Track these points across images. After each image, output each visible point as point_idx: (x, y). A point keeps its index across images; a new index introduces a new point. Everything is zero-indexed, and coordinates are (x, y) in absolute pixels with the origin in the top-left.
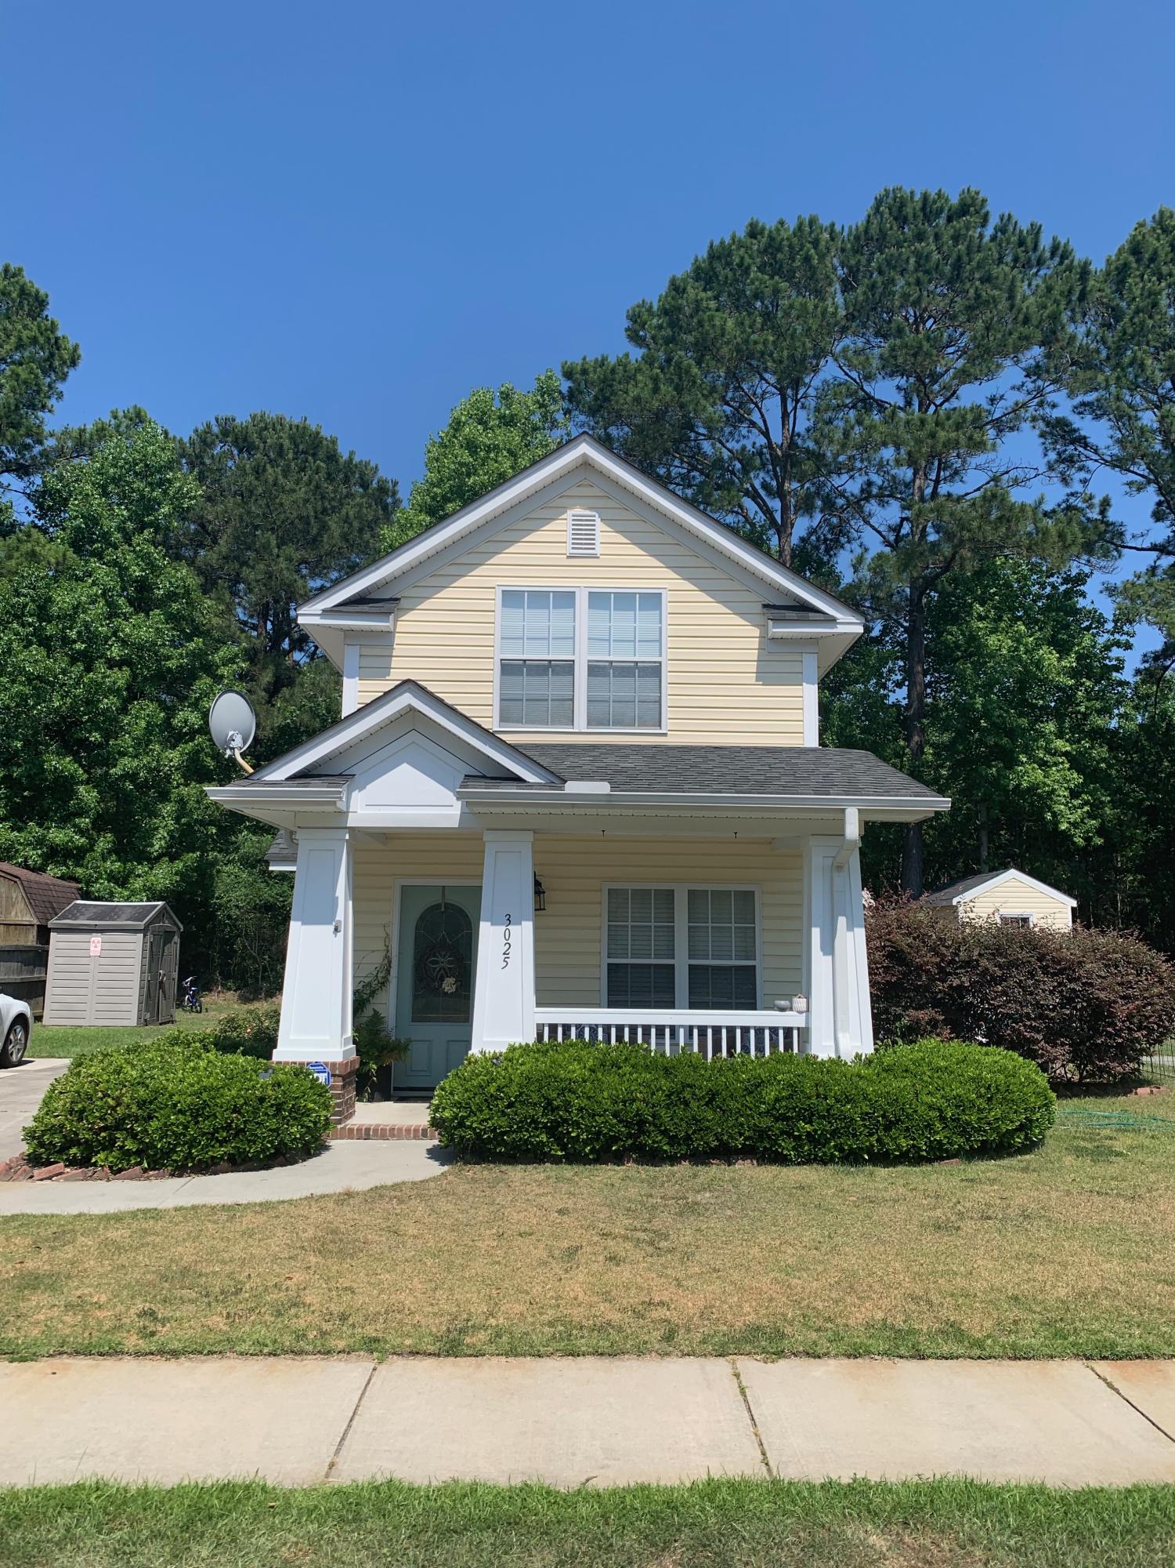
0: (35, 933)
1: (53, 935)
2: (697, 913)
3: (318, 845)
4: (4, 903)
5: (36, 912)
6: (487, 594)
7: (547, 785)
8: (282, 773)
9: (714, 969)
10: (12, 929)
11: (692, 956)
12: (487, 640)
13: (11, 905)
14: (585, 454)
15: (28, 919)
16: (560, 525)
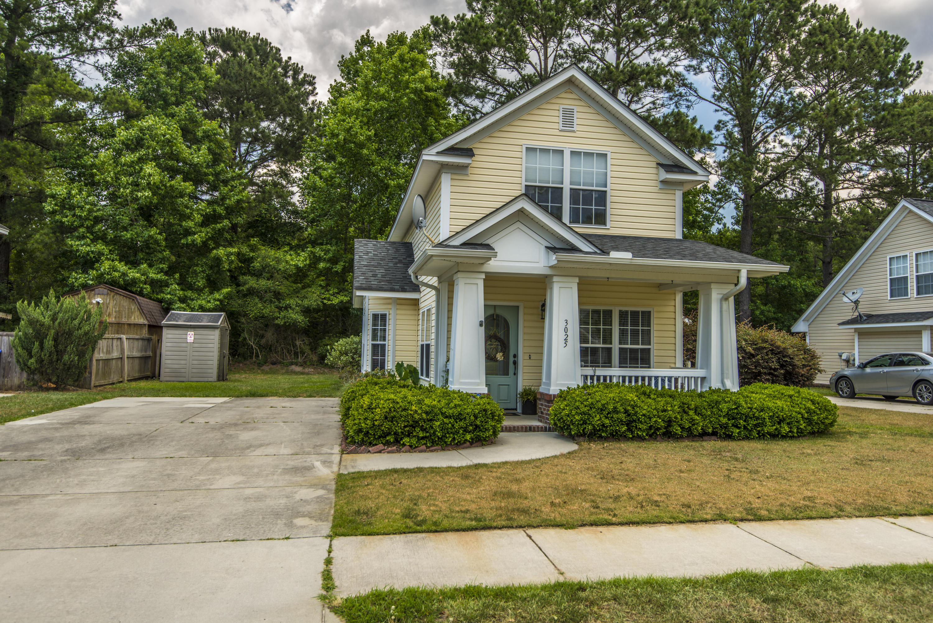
0: (147, 329)
1: (165, 331)
2: (623, 322)
3: (468, 281)
4: (127, 311)
5: (146, 317)
6: (518, 148)
7: (595, 253)
8: (458, 241)
9: (631, 349)
10: (132, 326)
11: (620, 343)
12: (518, 174)
13: (131, 313)
14: (573, 76)
15: (142, 321)
16: (556, 113)
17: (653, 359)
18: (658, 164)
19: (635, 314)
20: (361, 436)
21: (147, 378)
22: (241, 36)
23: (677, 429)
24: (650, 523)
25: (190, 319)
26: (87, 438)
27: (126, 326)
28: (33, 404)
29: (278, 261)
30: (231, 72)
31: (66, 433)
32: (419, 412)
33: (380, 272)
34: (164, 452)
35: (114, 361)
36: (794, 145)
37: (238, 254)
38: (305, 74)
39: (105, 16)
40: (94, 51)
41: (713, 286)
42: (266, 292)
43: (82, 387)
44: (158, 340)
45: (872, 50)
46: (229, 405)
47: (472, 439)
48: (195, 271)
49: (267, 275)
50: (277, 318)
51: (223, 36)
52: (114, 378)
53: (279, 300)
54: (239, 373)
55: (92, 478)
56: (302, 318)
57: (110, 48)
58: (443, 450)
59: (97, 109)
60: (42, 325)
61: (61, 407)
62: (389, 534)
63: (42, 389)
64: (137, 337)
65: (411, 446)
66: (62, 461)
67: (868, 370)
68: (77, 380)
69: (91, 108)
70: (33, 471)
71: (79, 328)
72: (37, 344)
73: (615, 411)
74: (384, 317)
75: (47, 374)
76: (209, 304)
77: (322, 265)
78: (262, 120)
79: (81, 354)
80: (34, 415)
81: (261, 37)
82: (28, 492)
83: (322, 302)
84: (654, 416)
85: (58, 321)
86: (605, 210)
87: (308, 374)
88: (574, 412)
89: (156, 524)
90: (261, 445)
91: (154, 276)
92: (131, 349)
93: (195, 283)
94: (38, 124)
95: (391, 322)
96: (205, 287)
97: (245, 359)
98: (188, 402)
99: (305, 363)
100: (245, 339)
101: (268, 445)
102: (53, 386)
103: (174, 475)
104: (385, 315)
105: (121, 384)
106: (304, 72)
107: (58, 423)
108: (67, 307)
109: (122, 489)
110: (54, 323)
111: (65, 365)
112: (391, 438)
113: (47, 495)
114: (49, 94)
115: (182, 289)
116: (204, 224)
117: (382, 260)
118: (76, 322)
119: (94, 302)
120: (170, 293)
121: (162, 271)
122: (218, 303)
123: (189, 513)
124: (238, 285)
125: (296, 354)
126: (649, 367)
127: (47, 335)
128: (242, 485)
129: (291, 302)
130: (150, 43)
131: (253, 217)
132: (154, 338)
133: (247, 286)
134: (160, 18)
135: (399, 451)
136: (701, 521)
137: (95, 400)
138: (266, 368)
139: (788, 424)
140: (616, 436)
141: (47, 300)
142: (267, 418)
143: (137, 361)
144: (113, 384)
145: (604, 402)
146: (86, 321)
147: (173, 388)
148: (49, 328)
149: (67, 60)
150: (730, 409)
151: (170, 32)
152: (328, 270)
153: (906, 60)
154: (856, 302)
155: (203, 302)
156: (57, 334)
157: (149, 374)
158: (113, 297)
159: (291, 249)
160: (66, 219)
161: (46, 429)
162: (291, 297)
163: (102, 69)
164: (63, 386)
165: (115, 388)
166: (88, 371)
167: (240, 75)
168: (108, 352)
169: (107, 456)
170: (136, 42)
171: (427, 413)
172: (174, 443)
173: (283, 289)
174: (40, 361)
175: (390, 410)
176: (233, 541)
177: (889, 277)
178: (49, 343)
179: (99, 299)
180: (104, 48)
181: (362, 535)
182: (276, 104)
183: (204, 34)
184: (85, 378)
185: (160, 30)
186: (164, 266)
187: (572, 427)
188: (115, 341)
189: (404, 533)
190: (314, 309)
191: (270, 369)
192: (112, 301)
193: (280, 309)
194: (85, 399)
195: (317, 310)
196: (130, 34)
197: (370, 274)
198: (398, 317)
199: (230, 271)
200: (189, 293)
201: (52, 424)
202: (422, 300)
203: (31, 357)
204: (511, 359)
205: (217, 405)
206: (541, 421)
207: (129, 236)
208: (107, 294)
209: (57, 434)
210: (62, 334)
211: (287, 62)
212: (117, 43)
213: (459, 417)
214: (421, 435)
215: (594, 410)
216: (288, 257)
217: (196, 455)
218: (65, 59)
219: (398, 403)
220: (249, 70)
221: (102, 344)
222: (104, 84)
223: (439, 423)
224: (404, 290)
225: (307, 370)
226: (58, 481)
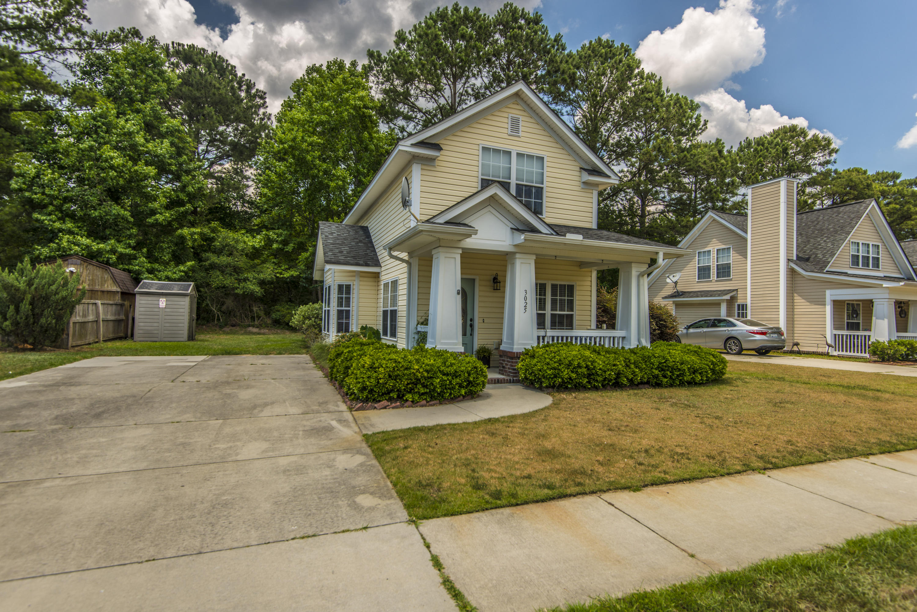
0: (120, 296)
1: (138, 297)
2: (554, 294)
3: (448, 255)
4: (100, 280)
5: (119, 286)
6: (476, 147)
7: (552, 234)
8: (441, 220)
9: (559, 315)
10: (106, 293)
11: (552, 310)
12: (475, 169)
13: (104, 281)
14: (521, 89)
15: (115, 288)
16: (506, 120)
17: (575, 322)
18: (581, 168)
19: (562, 287)
20: (366, 393)
21: (120, 338)
22: (200, 53)
23: (625, 381)
24: (698, 479)
25: (162, 287)
26: (77, 401)
27: (99, 293)
28: (10, 365)
29: (237, 241)
30: (192, 80)
31: (51, 396)
32: (421, 370)
33: (345, 249)
34: (168, 416)
35: (90, 324)
36: (628, 171)
37: (201, 234)
38: (257, 90)
39: (74, 19)
40: (63, 50)
41: (633, 265)
42: (226, 267)
43: (59, 347)
44: (130, 306)
45: (682, 107)
46: (210, 363)
47: (465, 393)
48: (162, 247)
49: (227, 253)
50: (237, 288)
51: (184, 50)
52: (91, 339)
53: (238, 273)
54: (203, 333)
55: (94, 452)
56: (259, 288)
57: (79, 47)
58: (441, 403)
59: (66, 102)
60: (17, 289)
61: (41, 367)
62: (472, 512)
63: (17, 350)
64: (111, 302)
65: (412, 402)
66: (53, 431)
67: (691, 330)
68: (54, 342)
69: (60, 100)
70: (20, 445)
71: (56, 293)
72: (12, 307)
73: (579, 366)
74: (348, 287)
75: (23, 336)
76: (175, 275)
77: (275, 246)
78: (221, 124)
79: (59, 318)
80: (12, 376)
81: (218, 55)
82: (16, 477)
83: (275, 276)
84: (608, 370)
85: (34, 286)
86: (541, 203)
87: (264, 334)
88: (545, 368)
89: (194, 517)
90: (266, 405)
91: (122, 250)
92: (105, 313)
93: (161, 257)
94: (7, 111)
95: (355, 291)
96: (170, 261)
97: (208, 321)
98: (169, 361)
99: (261, 325)
100: (207, 305)
101: (273, 403)
102: (29, 347)
103: (189, 444)
104: (350, 285)
105: (97, 344)
106: (256, 87)
107: (41, 386)
108: (43, 273)
109: (135, 467)
110: (30, 288)
111: (42, 327)
112: (394, 395)
113: (42, 480)
114: (18, 81)
115: (149, 262)
116: (168, 207)
117: (345, 239)
118: (53, 287)
119: (68, 271)
120: (138, 265)
121: (129, 246)
122: (183, 274)
123: (229, 497)
124: (200, 260)
125: (253, 318)
126: (572, 329)
127: (24, 299)
128: (271, 454)
129: (250, 275)
130: (118, 48)
131: (214, 204)
132: (127, 303)
133: (209, 262)
134: (127, 27)
135: (402, 406)
136: (736, 473)
137: (75, 360)
138: (227, 329)
139: (700, 373)
140: (578, 387)
141: (22, 267)
142: (255, 375)
143: (111, 324)
144: (90, 344)
145: (570, 359)
146: (63, 287)
147: (150, 348)
148: (25, 293)
149: (36, 56)
150: (660, 363)
151: (137, 40)
152: (279, 250)
153: (698, 118)
154: (676, 283)
155: (170, 273)
156: (33, 298)
157: (122, 334)
158: (87, 267)
159: (247, 232)
160: (35, 196)
161: (28, 392)
162: (249, 272)
163: (71, 67)
164: (39, 347)
165: (92, 348)
166: (65, 332)
167: (201, 83)
168: (84, 316)
169: (105, 423)
170: (104, 47)
171: (427, 371)
172: (174, 405)
173: (241, 264)
174: (16, 324)
175: (394, 369)
176: (303, 538)
177: (697, 266)
178: (25, 307)
179: (73, 269)
180: (74, 48)
181: (445, 515)
182: (233, 113)
183: (167, 46)
184: (62, 340)
185: (128, 38)
186: (132, 242)
187: (543, 380)
188: (90, 306)
189: (487, 509)
190: (268, 281)
191: (231, 330)
192: (85, 271)
193: (239, 281)
194: (65, 359)
195: (271, 283)
196: (100, 39)
197: (337, 251)
198: (361, 287)
199: (193, 248)
200: (156, 266)
201: (34, 386)
202: (383, 273)
203: (6, 319)
204: (469, 322)
205: (198, 364)
206: (503, 374)
207: (97, 214)
208: (81, 264)
209: (42, 398)
210: (38, 299)
211: (241, 78)
212: (86, 45)
213: (455, 375)
214: (422, 391)
215: (562, 366)
216: (246, 239)
217: (204, 418)
218: (34, 55)
219: (399, 362)
220: (209, 80)
221: (79, 308)
222: (72, 79)
223: (439, 380)
224: (367, 265)
225: (262, 331)
226: (53, 458)
